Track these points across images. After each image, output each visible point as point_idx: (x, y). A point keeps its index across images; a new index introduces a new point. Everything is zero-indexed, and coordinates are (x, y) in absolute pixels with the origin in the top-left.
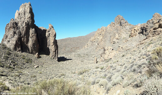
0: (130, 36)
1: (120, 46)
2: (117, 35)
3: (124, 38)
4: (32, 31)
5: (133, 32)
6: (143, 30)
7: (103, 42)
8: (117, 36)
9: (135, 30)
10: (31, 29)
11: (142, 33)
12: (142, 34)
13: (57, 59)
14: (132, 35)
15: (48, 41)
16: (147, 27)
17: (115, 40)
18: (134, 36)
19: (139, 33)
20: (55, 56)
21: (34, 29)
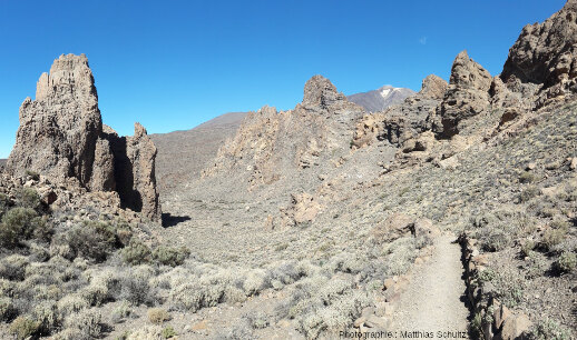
0: (352, 144)
1: (322, 176)
2: (314, 141)
3: (334, 151)
4: (102, 146)
5: (360, 133)
6: (391, 131)
7: (270, 162)
8: (313, 147)
9: (366, 127)
10: (99, 140)
11: (388, 137)
12: (387, 141)
13: (160, 221)
14: (358, 141)
15: (134, 173)
16: (401, 124)
17: (306, 157)
18: (365, 145)
19: (378, 137)
20: (156, 212)
21: (106, 142)
